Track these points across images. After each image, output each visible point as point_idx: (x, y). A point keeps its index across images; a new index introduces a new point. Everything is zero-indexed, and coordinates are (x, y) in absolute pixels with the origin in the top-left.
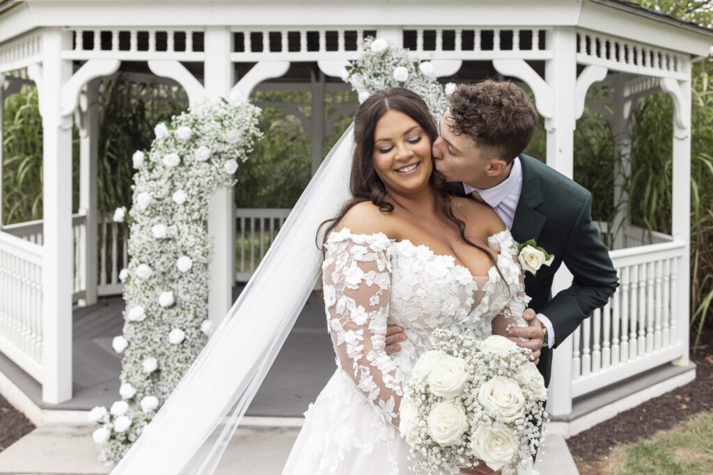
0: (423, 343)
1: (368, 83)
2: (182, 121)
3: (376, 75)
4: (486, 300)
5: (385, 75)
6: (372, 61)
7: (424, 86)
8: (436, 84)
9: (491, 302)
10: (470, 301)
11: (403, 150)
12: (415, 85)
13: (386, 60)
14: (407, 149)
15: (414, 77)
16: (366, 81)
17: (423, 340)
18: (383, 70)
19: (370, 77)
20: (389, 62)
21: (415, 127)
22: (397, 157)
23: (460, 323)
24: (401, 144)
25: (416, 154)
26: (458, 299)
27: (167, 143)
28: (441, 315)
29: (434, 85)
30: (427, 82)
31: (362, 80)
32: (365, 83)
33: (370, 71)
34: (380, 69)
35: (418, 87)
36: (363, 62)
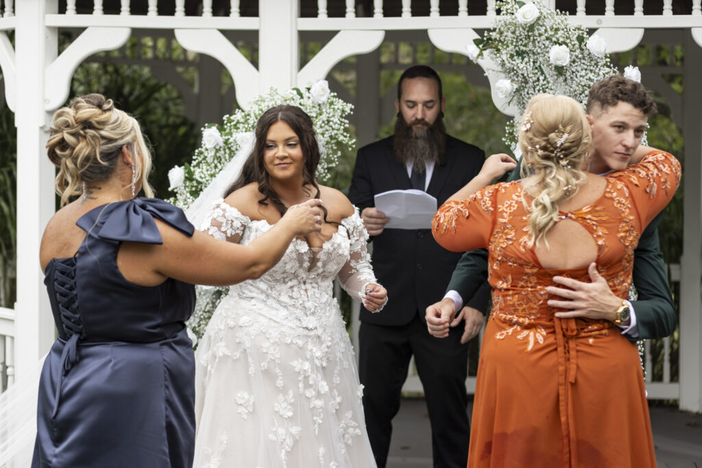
0: (271, 290)
1: (508, 65)
2: (238, 122)
3: (521, 54)
4: (320, 264)
5: (534, 53)
6: (513, 33)
7: (591, 71)
8: (609, 67)
9: (324, 266)
10: (306, 264)
11: (281, 151)
12: (579, 69)
13: (536, 33)
14: (285, 151)
15: (577, 57)
16: (506, 62)
17: (271, 288)
18: (530, 46)
19: (512, 56)
20: (540, 35)
21: (294, 137)
22: (277, 155)
23: (299, 278)
24: (281, 147)
25: (290, 157)
26: (297, 263)
27: (218, 155)
28: (284, 272)
29: (607, 70)
30: (596, 64)
31: (499, 60)
32: (503, 64)
33: (511, 47)
34: (525, 45)
35: (583, 73)
36: (501, 33)
